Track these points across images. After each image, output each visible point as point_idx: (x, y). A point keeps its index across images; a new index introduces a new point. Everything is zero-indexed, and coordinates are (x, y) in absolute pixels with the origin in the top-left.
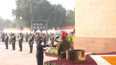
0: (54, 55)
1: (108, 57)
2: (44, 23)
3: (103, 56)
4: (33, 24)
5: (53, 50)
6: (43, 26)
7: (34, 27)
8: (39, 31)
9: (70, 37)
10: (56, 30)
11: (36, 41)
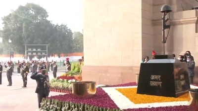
0: (57, 89)
1: (124, 89)
2: (43, 48)
3: (118, 88)
4: (27, 50)
5: (56, 83)
6: (41, 53)
7: (30, 54)
8: (35, 59)
9: (78, 65)
10: (59, 57)
11: (31, 72)
